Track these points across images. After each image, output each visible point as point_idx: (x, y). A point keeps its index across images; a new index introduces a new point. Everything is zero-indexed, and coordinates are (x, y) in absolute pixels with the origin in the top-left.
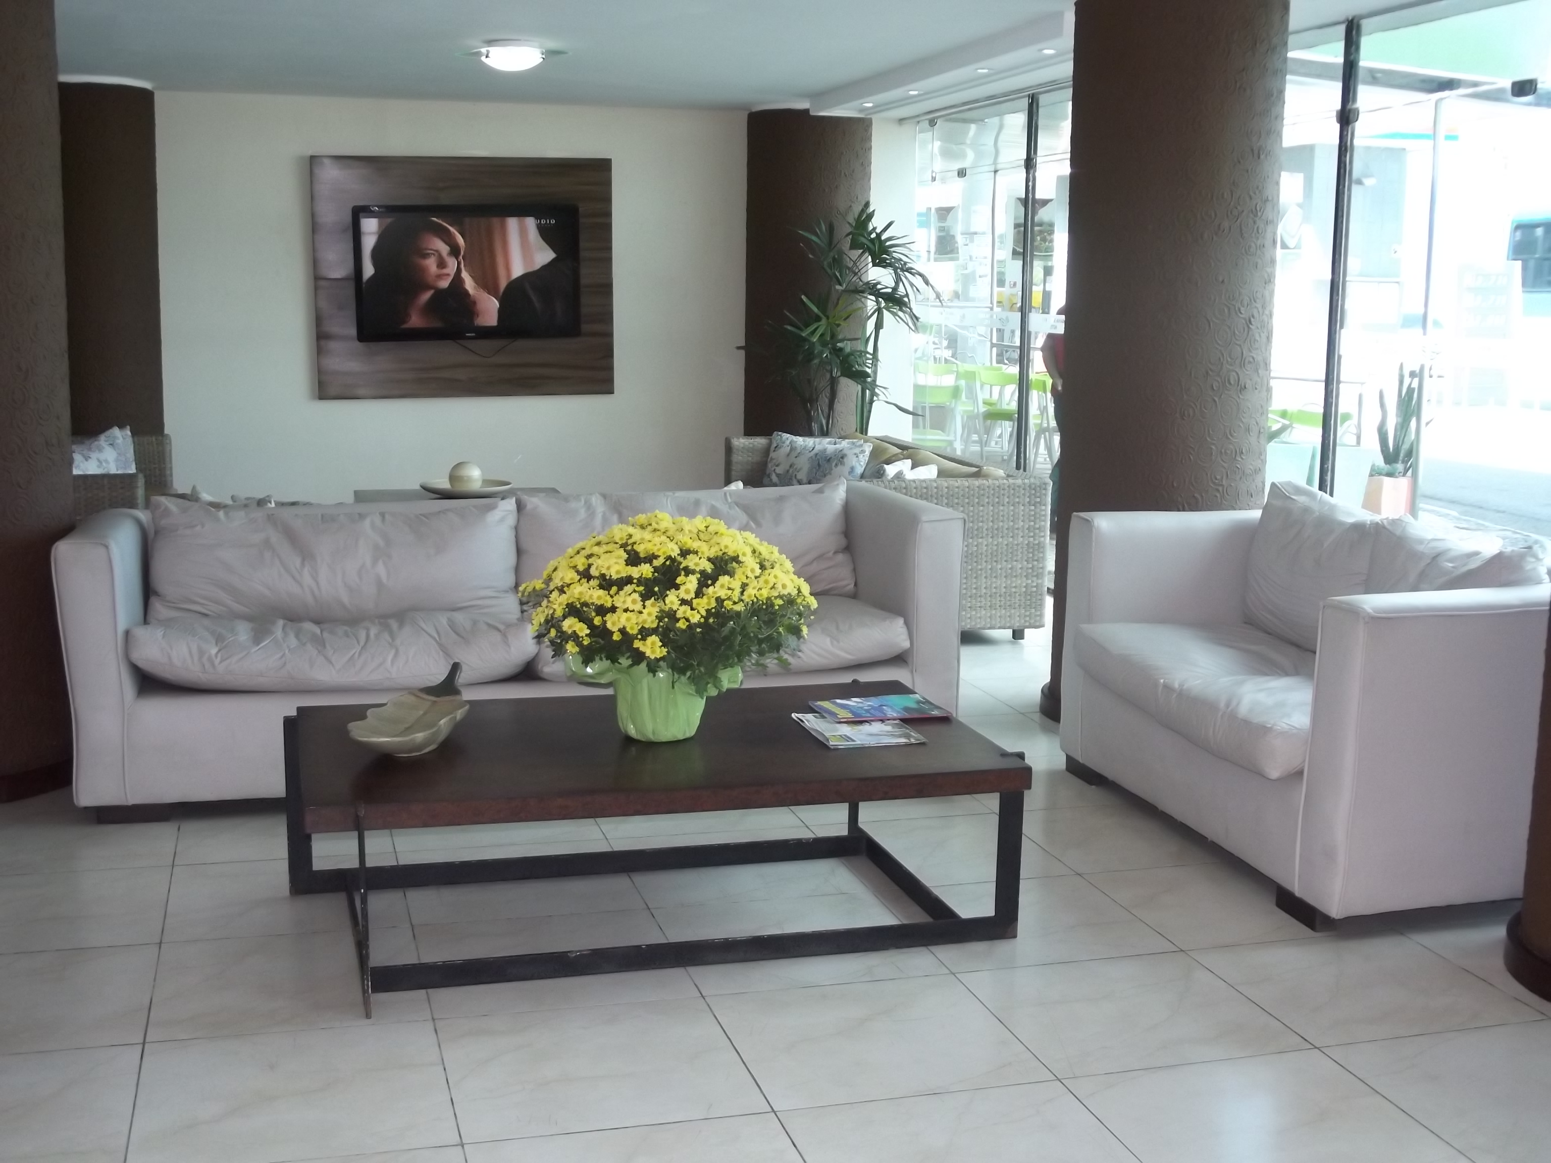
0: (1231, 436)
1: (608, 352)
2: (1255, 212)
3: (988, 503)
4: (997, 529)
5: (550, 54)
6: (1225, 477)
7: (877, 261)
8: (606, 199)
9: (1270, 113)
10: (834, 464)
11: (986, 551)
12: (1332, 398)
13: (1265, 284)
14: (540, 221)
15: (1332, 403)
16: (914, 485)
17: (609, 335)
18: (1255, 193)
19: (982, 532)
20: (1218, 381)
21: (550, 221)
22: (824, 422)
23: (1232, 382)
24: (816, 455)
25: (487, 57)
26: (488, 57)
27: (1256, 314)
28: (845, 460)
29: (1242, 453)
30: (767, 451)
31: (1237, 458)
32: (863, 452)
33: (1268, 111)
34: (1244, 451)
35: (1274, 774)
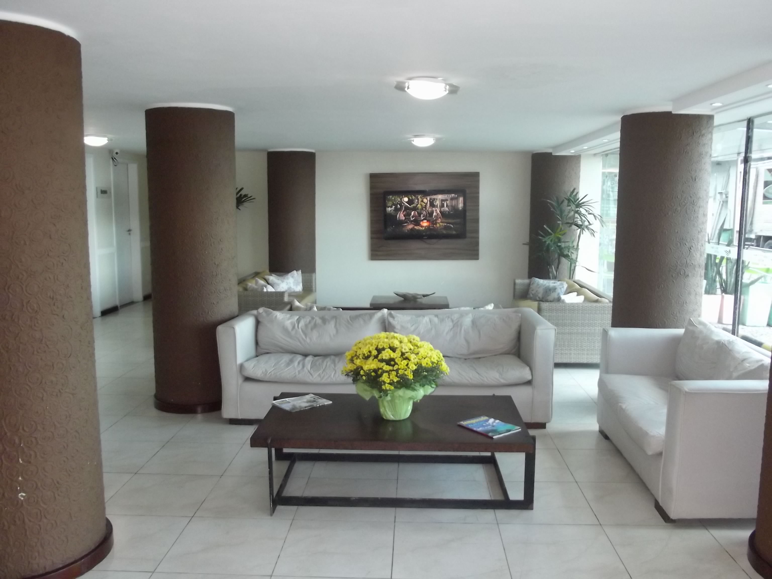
0: (681, 296)
1: (477, 244)
2: (693, 203)
3: (599, 313)
4: (603, 324)
6: (678, 313)
8: (477, 187)
9: (701, 162)
10: (552, 292)
11: (598, 332)
12: (739, 278)
13: (699, 232)
15: (739, 280)
16: (568, 305)
17: (478, 238)
18: (693, 195)
19: (596, 324)
20: (675, 273)
22: (555, 273)
23: (682, 274)
24: (546, 287)
26: (414, 142)
27: (694, 246)
28: (556, 290)
29: (687, 303)
30: (529, 285)
31: (684, 305)
32: (563, 287)
33: (700, 161)
34: (687, 302)
35: (650, 453)
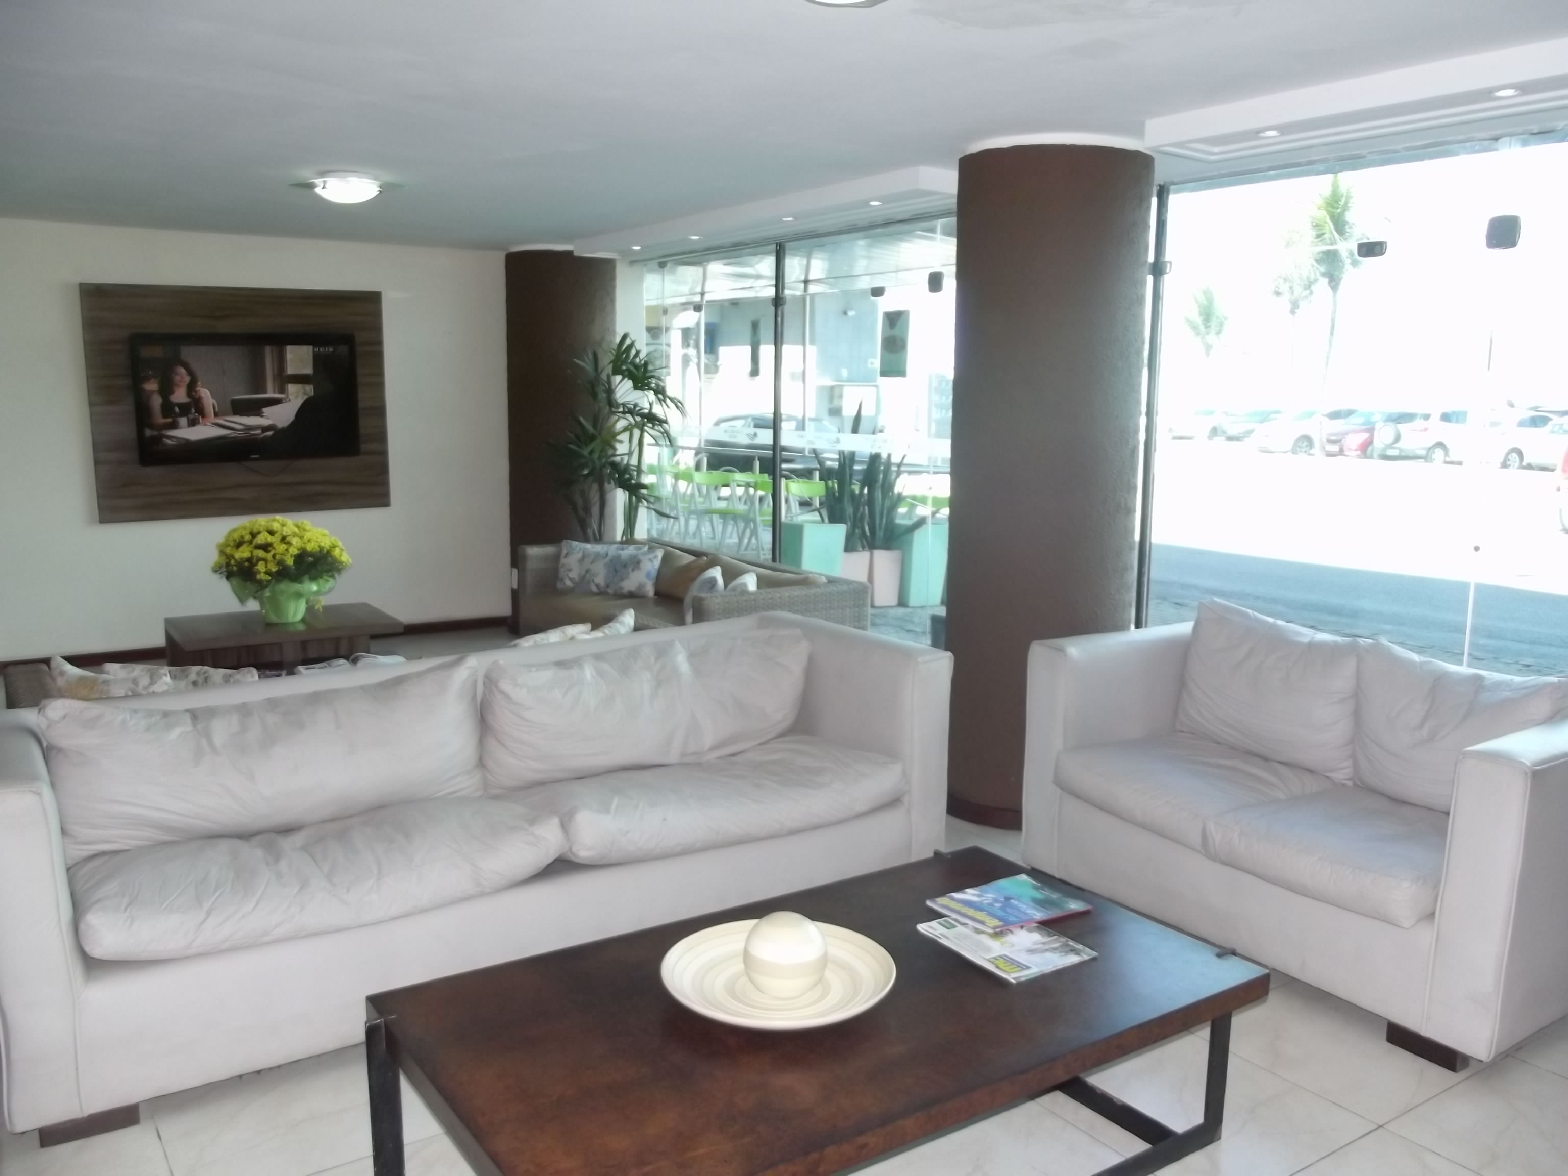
1: (383, 469)
5: (385, 189)
7: (640, 385)
8: (377, 329)
10: (630, 569)
14: (319, 349)
17: (384, 453)
21: (328, 349)
24: (612, 561)
25: (323, 188)
26: (325, 188)
28: (641, 565)
30: (556, 559)
32: (656, 557)
35: (1409, 923)
